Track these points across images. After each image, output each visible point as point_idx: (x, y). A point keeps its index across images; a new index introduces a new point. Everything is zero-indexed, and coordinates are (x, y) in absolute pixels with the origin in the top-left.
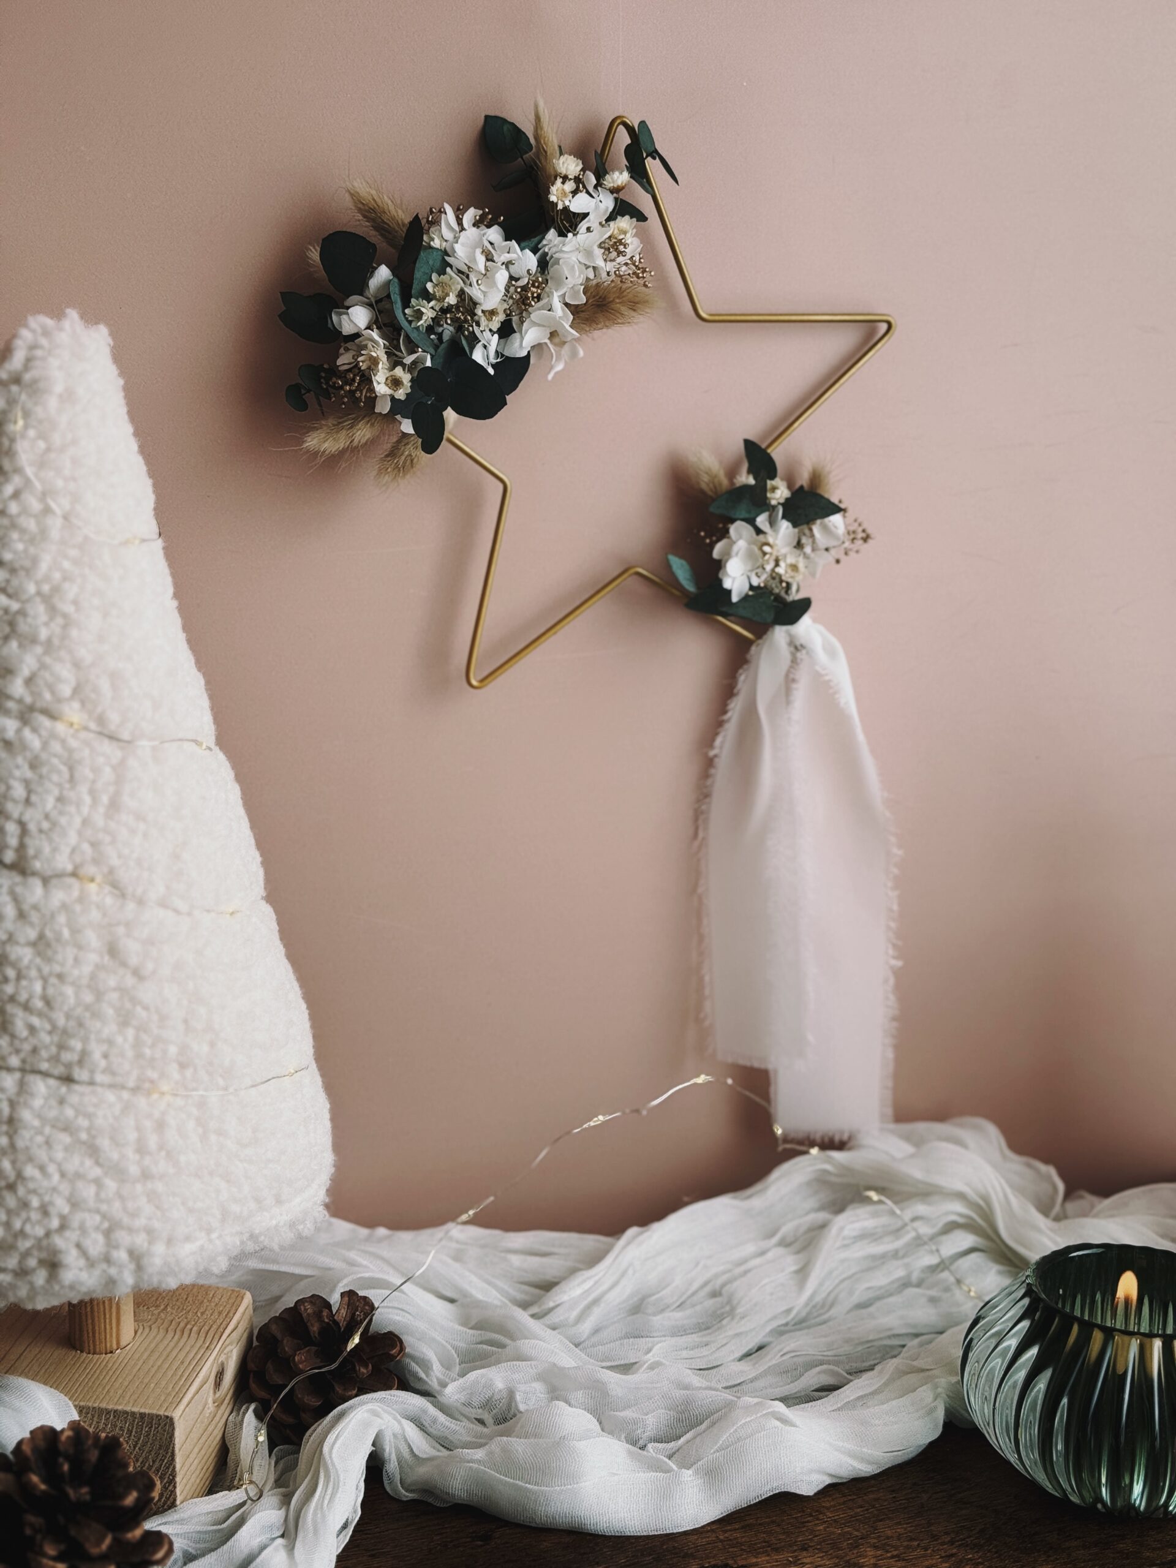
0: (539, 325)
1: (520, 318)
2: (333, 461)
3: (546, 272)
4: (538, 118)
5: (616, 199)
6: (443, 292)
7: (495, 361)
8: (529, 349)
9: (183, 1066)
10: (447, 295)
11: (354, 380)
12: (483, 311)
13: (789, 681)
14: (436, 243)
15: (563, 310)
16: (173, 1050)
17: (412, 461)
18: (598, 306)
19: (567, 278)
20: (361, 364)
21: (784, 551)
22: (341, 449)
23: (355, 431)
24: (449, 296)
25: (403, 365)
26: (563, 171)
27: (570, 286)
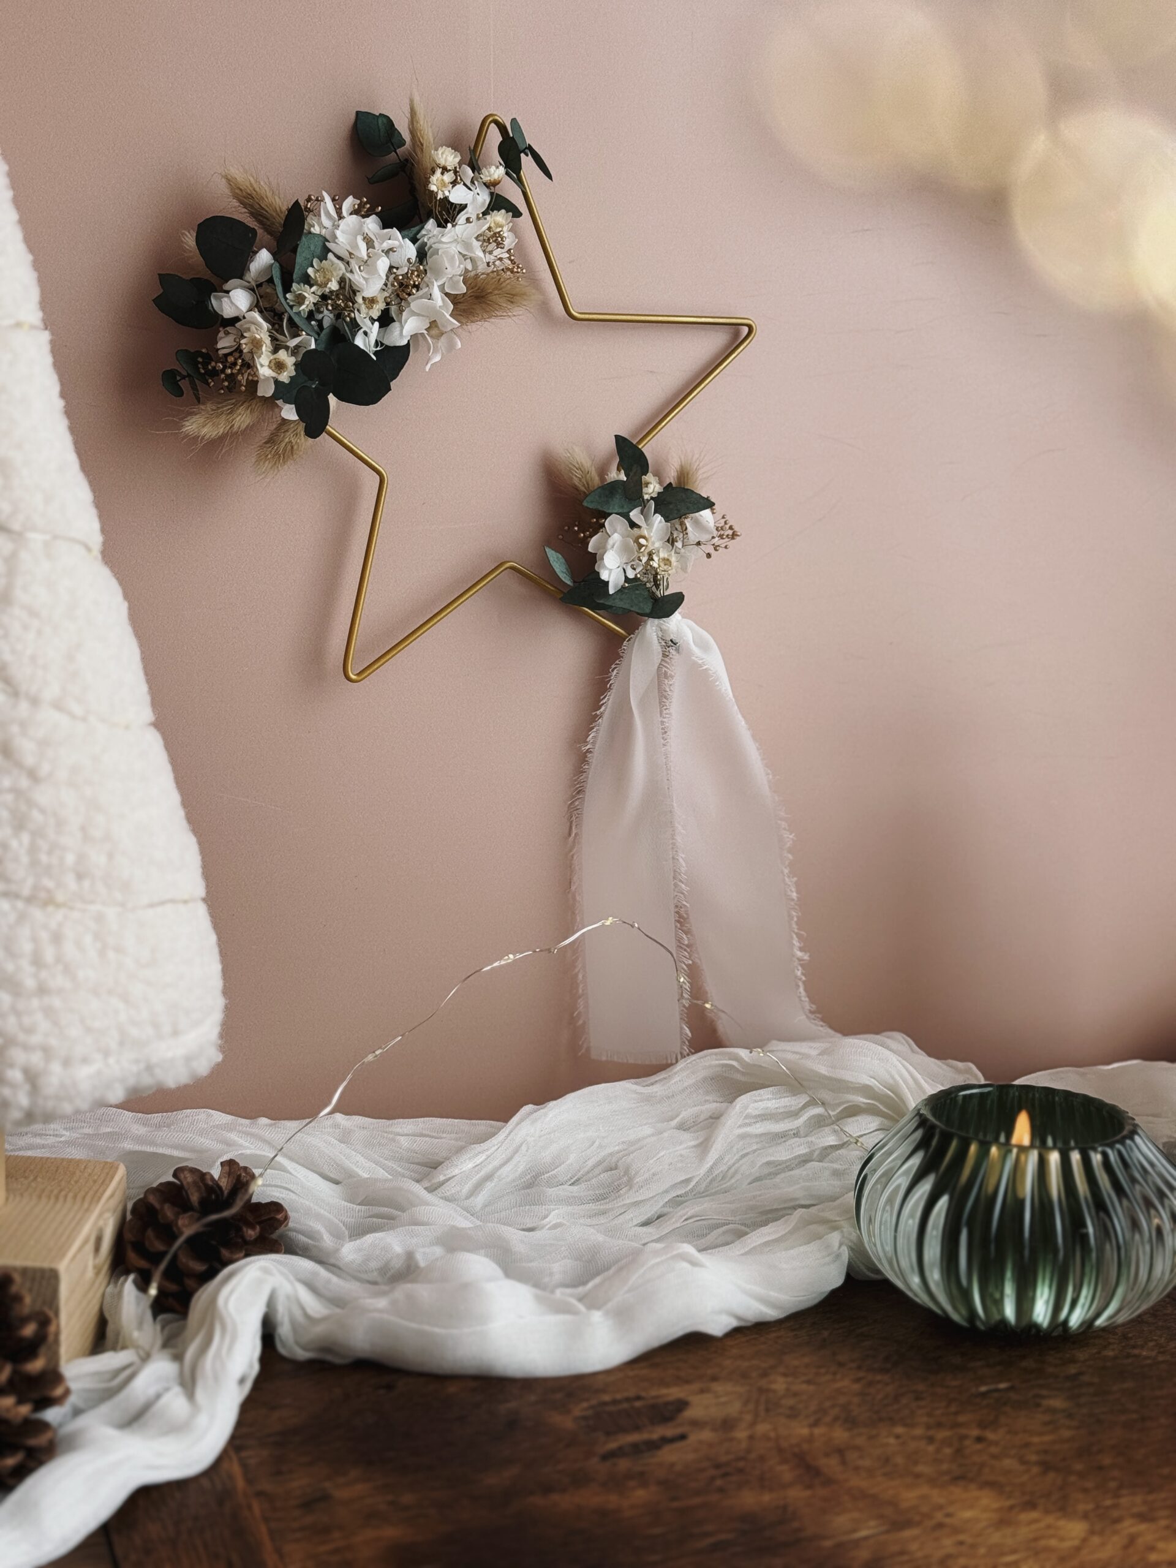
0: (418, 315)
1: (399, 307)
2: (215, 444)
3: (425, 263)
4: (413, 112)
5: (492, 194)
6: (324, 277)
7: (375, 349)
8: (409, 339)
9: (80, 877)
10: (329, 280)
11: (235, 364)
12: (364, 298)
13: (662, 675)
14: (316, 230)
15: (443, 300)
16: (70, 859)
17: (292, 447)
18: (477, 297)
19: (446, 269)
20: (244, 346)
21: (657, 545)
22: (220, 434)
23: (235, 416)
24: (331, 281)
25: (287, 348)
26: (442, 162)
27: (450, 276)
